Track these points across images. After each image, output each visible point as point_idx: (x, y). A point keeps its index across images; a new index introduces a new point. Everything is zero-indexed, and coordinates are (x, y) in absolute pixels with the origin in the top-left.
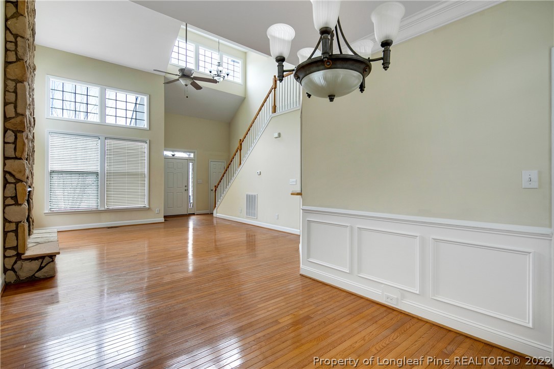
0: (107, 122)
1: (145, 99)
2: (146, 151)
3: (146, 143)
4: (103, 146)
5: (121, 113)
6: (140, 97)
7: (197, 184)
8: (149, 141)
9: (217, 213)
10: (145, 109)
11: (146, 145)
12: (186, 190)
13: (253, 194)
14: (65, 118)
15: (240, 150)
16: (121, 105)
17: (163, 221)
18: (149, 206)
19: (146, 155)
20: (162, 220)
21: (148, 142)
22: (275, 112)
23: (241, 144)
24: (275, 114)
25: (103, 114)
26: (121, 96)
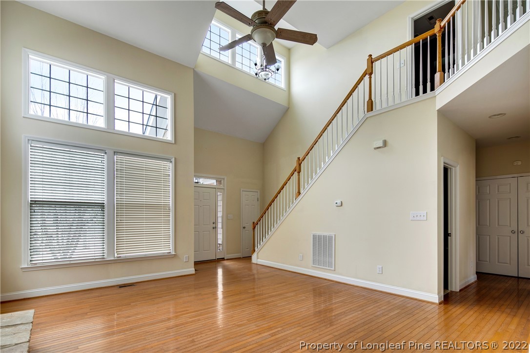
0: (116, 128)
1: (169, 99)
2: (171, 173)
3: (171, 162)
4: (111, 163)
5: (136, 117)
6: (160, 95)
7: (227, 219)
8: (175, 158)
9: (258, 258)
10: (169, 114)
11: (171, 165)
12: (213, 228)
13: (327, 234)
14: (52, 119)
15: (299, 172)
16: (136, 106)
17: (194, 272)
18: (175, 251)
19: (171, 179)
20: (191, 270)
21: (173, 160)
22: (372, 110)
23: (300, 165)
24: (371, 114)
25: (110, 117)
26: (136, 92)
